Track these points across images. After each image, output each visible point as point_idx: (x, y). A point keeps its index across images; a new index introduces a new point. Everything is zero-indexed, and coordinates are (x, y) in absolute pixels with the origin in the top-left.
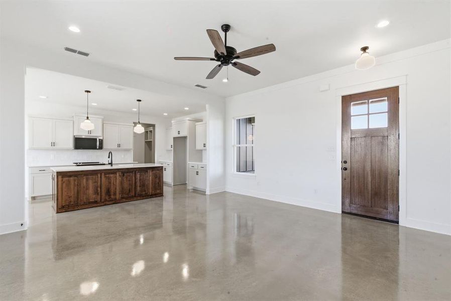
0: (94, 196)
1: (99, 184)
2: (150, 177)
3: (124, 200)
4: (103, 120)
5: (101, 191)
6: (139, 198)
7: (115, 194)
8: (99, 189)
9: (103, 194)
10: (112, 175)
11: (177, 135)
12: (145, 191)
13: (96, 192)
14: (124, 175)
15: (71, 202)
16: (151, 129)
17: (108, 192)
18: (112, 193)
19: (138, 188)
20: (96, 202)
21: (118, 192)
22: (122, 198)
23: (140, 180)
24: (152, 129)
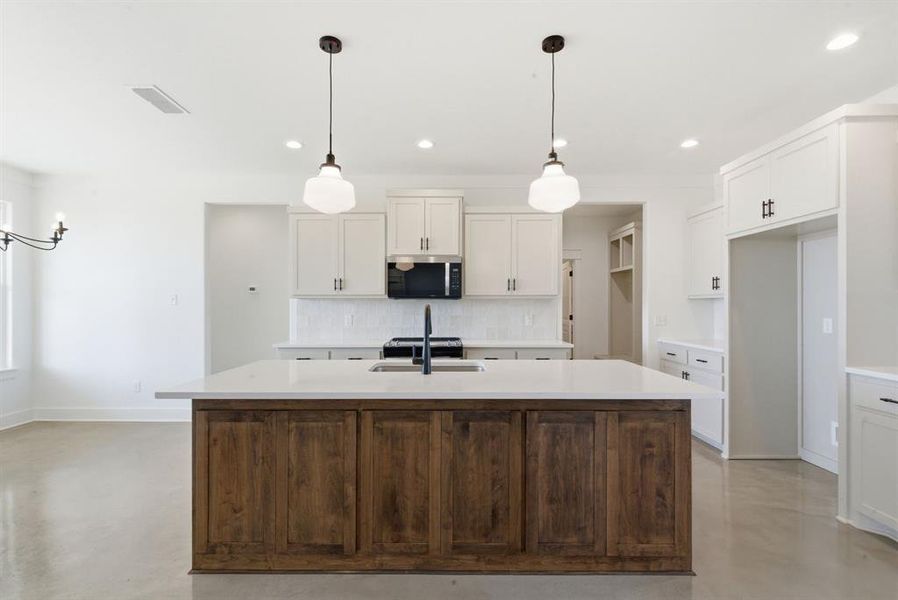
0: (331, 520)
1: (350, 464)
2: (612, 455)
3: (468, 560)
4: (463, 202)
5: (358, 499)
6: (546, 562)
7: (422, 525)
8: (350, 490)
9: (370, 515)
10: (410, 426)
11: (757, 224)
12: (580, 530)
13: (338, 503)
14: (466, 428)
15: (239, 531)
16: (630, 229)
17: (391, 510)
18: (409, 518)
19: (542, 511)
20: (336, 550)
21: (435, 518)
22: (459, 549)
23: (552, 462)
24: (632, 231)
